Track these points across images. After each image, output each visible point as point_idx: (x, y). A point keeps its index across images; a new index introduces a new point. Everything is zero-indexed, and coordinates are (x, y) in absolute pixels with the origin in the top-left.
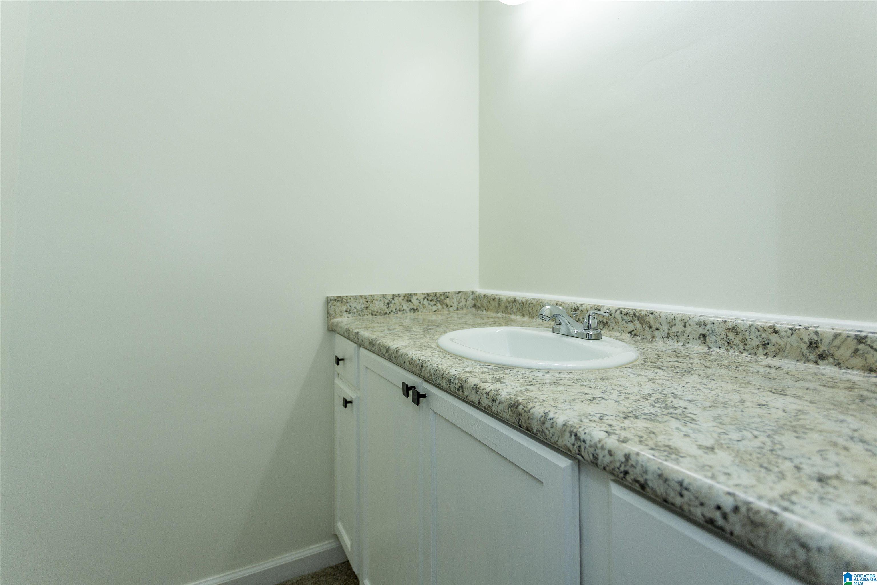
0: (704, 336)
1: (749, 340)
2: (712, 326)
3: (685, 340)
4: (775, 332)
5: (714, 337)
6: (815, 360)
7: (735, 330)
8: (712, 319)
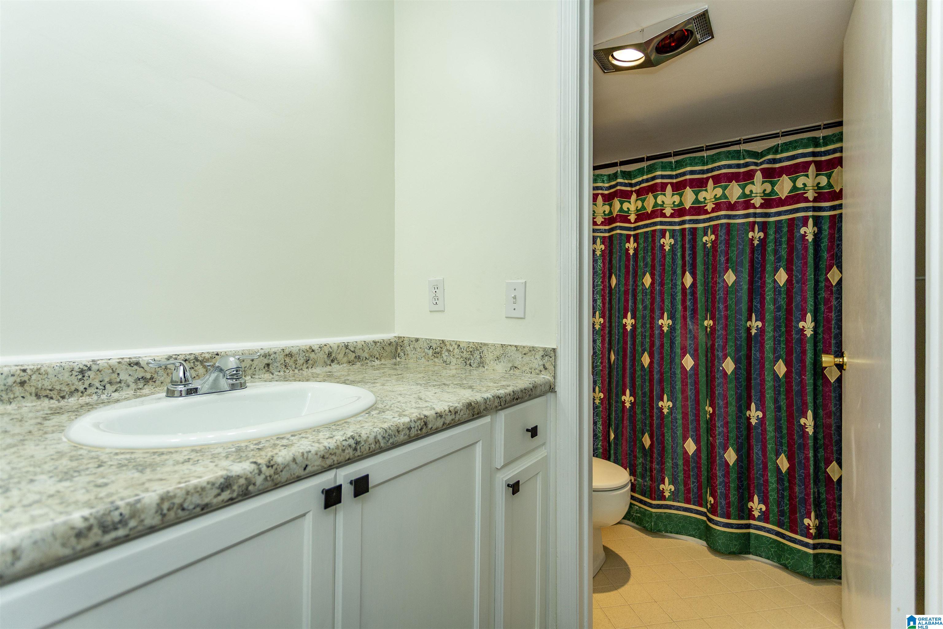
0: (268, 365)
1: (298, 360)
2: (274, 355)
3: (252, 372)
4: (313, 351)
5: (276, 364)
6: (329, 364)
7: (290, 355)
8: (273, 350)
